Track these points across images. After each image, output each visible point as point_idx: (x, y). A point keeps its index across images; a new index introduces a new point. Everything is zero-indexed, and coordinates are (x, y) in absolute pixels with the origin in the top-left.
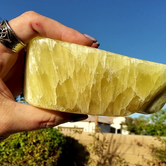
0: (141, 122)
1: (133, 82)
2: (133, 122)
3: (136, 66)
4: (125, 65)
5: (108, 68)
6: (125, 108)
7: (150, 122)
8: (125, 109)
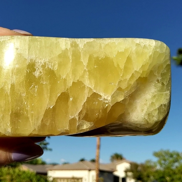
0: (148, 167)
1: (82, 72)
2: (139, 168)
3: (83, 47)
4: (63, 49)
5: (33, 57)
6: (76, 116)
7: (158, 167)
8: (77, 118)
